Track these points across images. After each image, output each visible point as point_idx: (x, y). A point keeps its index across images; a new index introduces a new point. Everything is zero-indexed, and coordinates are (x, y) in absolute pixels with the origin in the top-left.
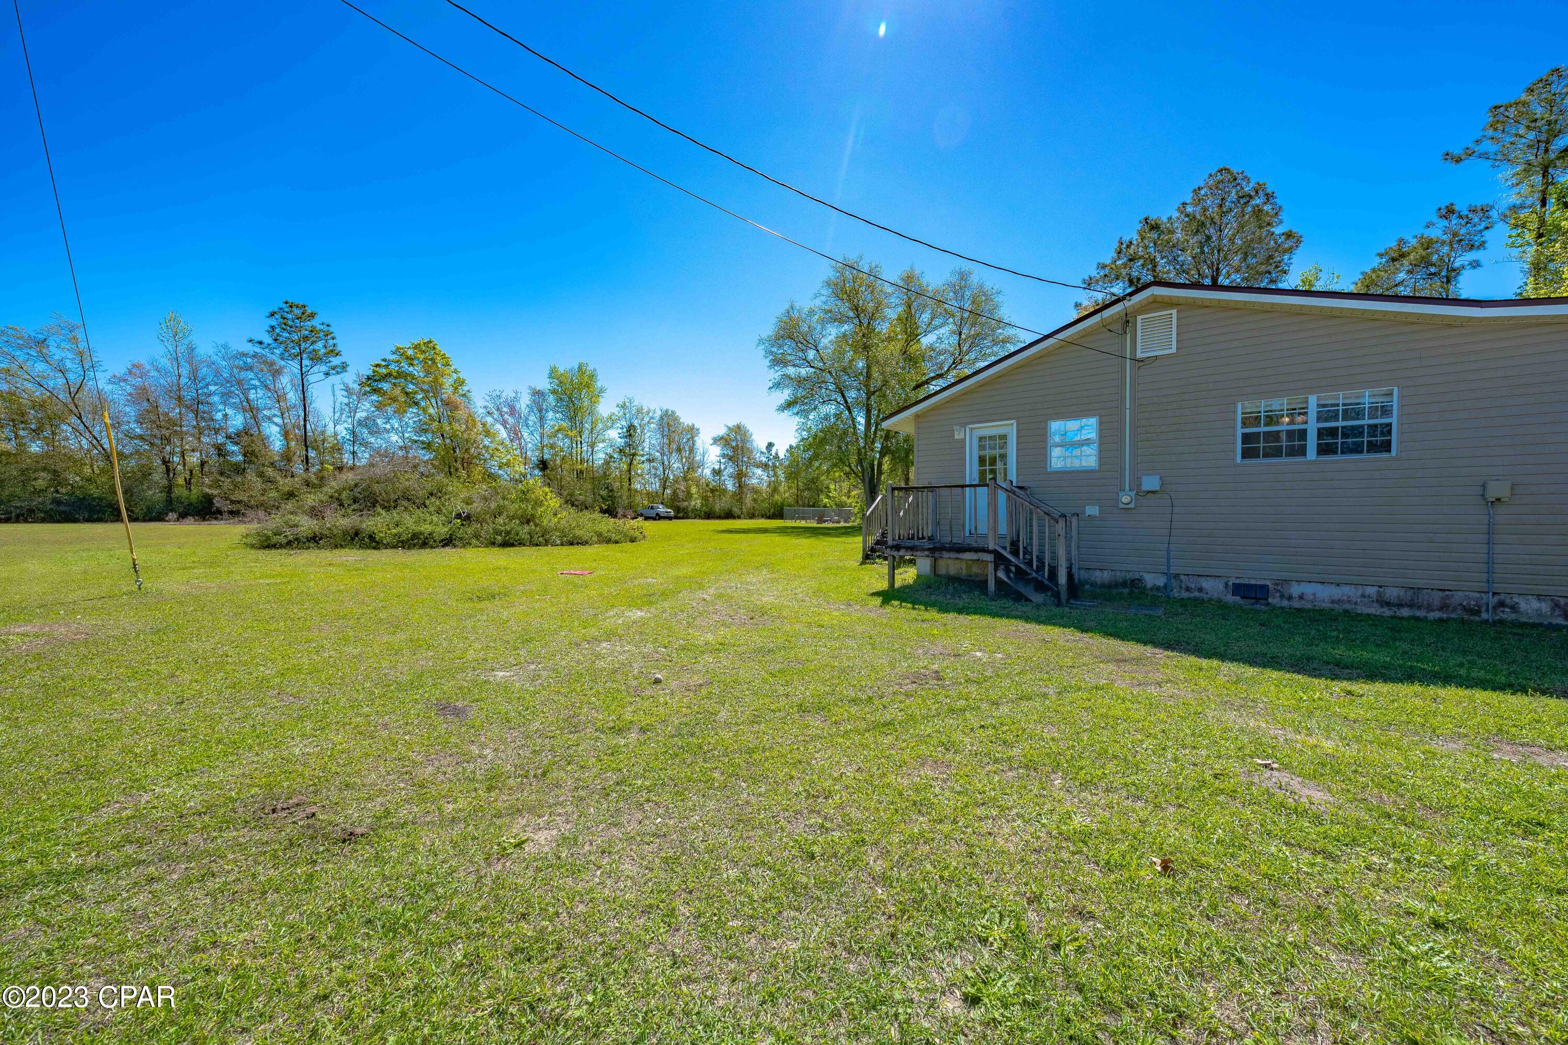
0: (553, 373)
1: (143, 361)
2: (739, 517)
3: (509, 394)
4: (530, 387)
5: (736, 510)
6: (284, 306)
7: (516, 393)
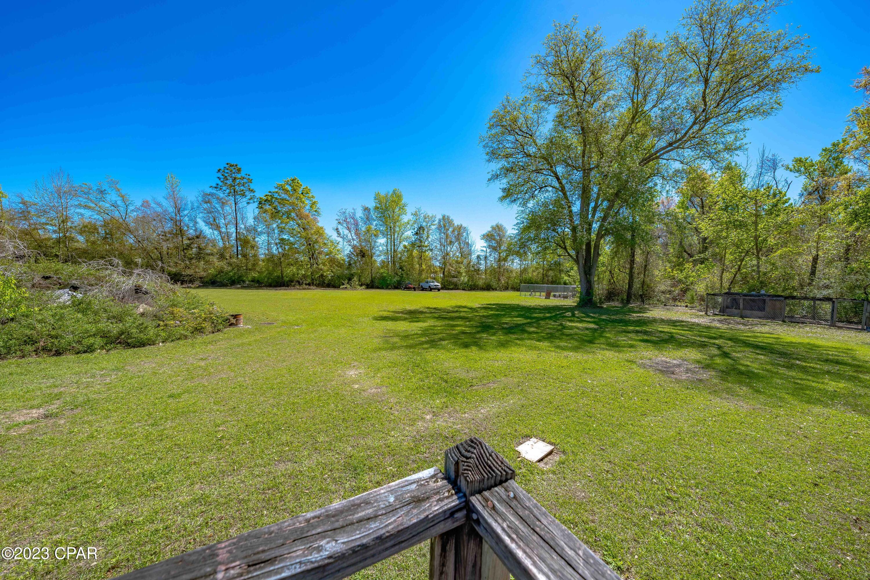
0: (377, 197)
1: (149, 199)
2: (496, 290)
3: (350, 210)
4: (362, 206)
5: (494, 284)
6: (227, 166)
7: (354, 209)
